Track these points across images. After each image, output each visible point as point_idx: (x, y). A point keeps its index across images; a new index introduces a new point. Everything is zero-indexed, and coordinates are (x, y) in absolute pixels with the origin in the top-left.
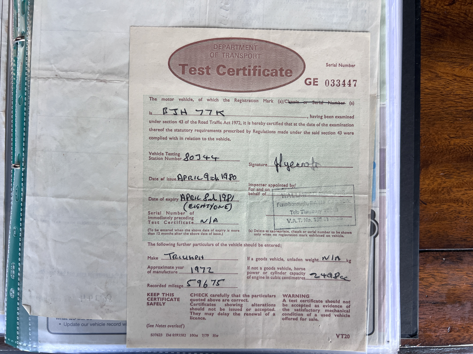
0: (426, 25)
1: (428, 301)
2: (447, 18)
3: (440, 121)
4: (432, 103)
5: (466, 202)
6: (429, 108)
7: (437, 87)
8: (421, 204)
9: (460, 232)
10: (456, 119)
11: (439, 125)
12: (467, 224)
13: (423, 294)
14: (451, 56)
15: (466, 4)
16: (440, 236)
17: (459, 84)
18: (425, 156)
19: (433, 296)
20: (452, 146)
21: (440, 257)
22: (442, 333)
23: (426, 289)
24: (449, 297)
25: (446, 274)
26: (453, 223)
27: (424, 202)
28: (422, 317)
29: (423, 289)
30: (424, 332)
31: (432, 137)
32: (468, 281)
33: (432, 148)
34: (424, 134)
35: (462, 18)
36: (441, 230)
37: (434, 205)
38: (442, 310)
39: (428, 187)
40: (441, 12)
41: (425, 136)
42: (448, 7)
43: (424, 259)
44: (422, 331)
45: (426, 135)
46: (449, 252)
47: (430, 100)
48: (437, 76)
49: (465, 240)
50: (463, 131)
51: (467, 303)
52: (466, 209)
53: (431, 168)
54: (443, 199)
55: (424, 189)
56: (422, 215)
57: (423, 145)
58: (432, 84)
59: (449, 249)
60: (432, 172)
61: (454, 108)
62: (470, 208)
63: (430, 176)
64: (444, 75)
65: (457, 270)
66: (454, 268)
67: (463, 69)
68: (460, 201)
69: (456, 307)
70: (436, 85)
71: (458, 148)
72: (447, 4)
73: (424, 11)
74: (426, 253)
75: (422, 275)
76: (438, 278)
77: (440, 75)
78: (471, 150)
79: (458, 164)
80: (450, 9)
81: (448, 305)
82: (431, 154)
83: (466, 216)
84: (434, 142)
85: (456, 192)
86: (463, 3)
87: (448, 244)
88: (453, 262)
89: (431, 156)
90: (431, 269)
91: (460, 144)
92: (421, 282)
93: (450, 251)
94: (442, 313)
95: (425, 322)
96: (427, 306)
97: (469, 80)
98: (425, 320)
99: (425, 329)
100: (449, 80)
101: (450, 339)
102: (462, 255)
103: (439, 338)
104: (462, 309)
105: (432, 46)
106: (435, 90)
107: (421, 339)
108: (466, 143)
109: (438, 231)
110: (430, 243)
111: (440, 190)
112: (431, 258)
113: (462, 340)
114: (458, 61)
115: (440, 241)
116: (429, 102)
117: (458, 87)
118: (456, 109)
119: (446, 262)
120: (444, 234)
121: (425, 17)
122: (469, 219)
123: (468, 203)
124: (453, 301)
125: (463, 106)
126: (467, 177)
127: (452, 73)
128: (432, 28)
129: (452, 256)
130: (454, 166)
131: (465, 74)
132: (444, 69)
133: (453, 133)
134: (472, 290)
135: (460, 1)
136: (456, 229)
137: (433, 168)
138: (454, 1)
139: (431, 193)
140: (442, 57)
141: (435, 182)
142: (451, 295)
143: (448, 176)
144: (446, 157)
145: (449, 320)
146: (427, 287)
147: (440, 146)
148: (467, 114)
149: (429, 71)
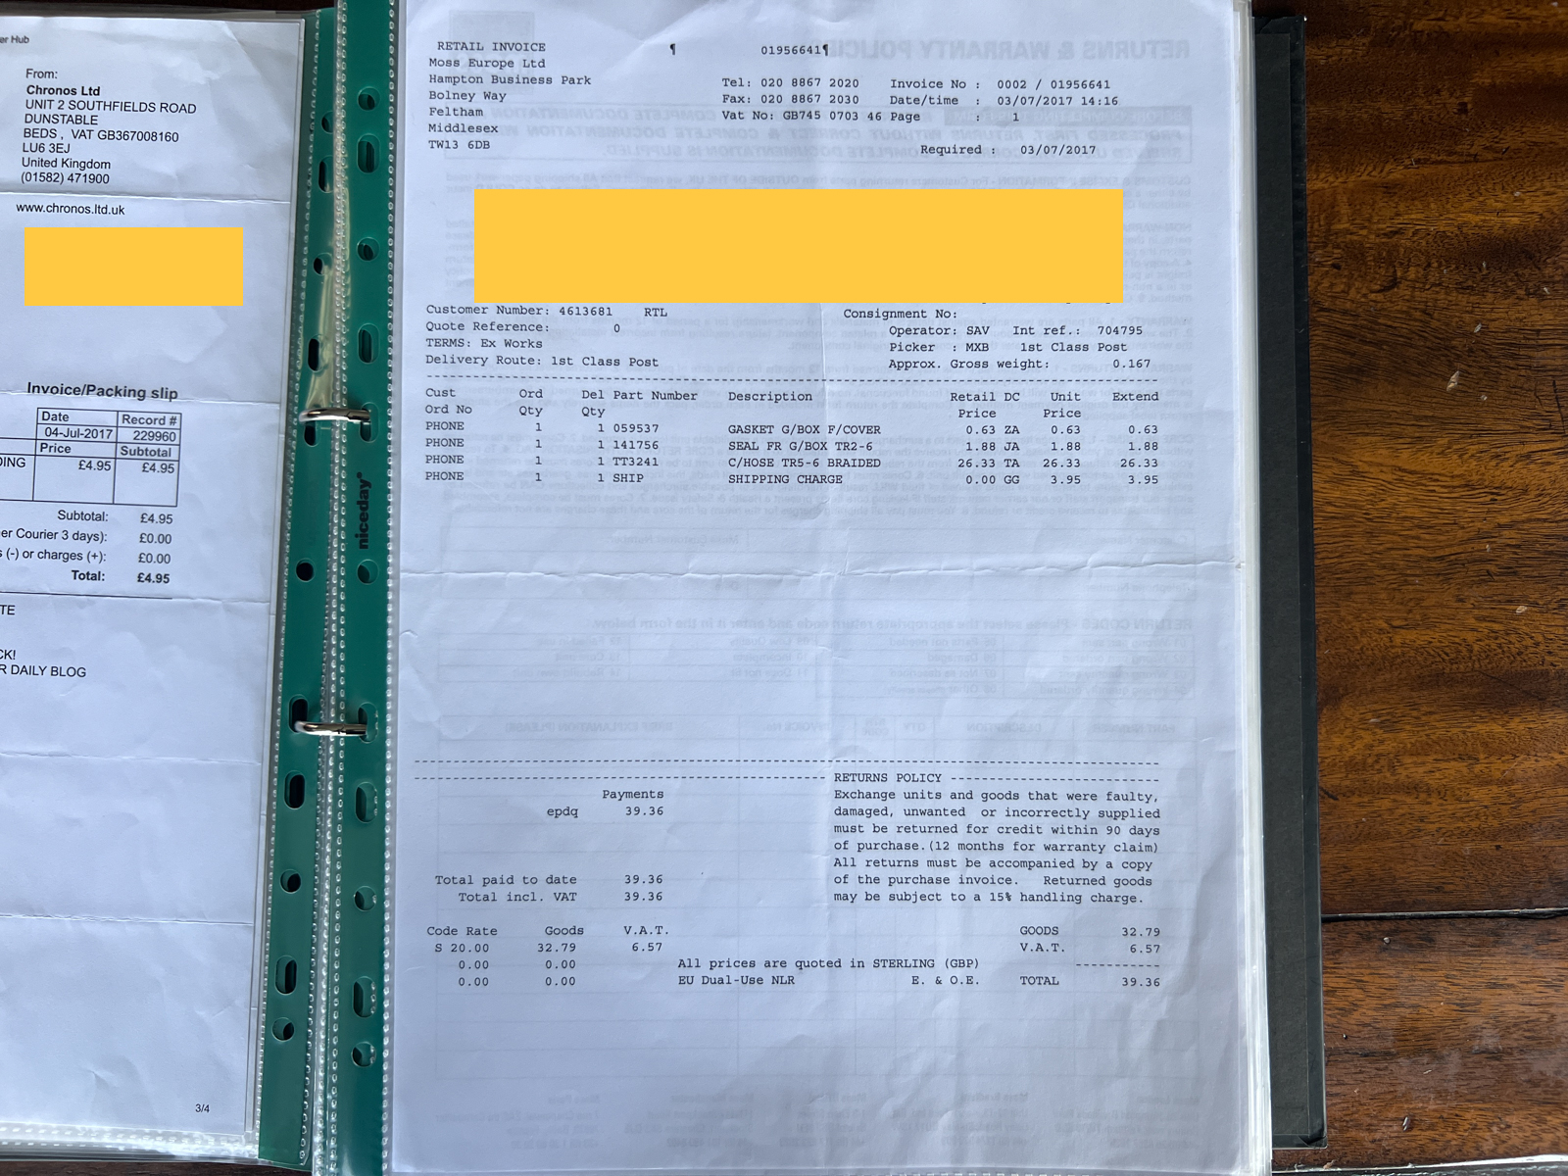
0: (1323, 344)
1: (1348, 1048)
2: (1380, 324)
3: (1365, 587)
4: (1342, 542)
5: (1439, 792)
6: (1336, 552)
7: (1357, 500)
8: (1323, 798)
9: (1426, 868)
10: (1406, 581)
11: (1362, 596)
12: (1442, 847)
13: (1335, 1030)
14: (1388, 421)
15: (1427, 287)
16: (1373, 880)
17: (1409, 492)
18: (1329, 675)
19: (1361, 1035)
20: (1397, 650)
21: (1375, 934)
22: (1389, 1133)
23: (1344, 1019)
24: (1402, 1038)
25: (1392, 977)
26: (1407, 846)
27: (1330, 793)
28: (1333, 1090)
29: (1335, 1017)
30: (1341, 1130)
31: (1345, 627)
32: (1449, 997)
33: (1346, 654)
34: (1324, 619)
35: (1417, 324)
36: (1376, 865)
37: (1355, 799)
38: (1386, 1073)
39: (1338, 753)
40: (1361, 310)
41: (1329, 624)
42: (1380, 297)
43: (1334, 939)
44: (1335, 1128)
45: (1331, 622)
46: (1398, 921)
47: (1339, 534)
48: (1354, 472)
49: (1438, 889)
50: (1426, 611)
51: (1450, 1054)
52: (1439, 809)
53: (1346, 708)
54: (1378, 784)
55: (1329, 760)
56: (1327, 826)
57: (1323, 646)
58: (1341, 491)
59: (1400, 914)
60: (1348, 716)
61: (1401, 552)
62: (1450, 807)
63: (1342, 727)
64: (1371, 470)
65: (1422, 966)
66: (1413, 963)
67: (1420, 453)
68: (1422, 790)
69: (1423, 1064)
70: (1354, 494)
71: (1412, 653)
72: (1377, 287)
73: (1316, 309)
74: (1341, 924)
75: (1333, 982)
76: (1373, 988)
77: (1361, 470)
78: (1447, 658)
79: (1414, 694)
80: (1383, 300)
81: (1402, 1059)
82: (1346, 670)
83: (1440, 828)
84: (1351, 638)
85: (1412, 765)
86: (1417, 285)
87: (1394, 899)
88: (1411, 945)
89: (1346, 674)
90: (1354, 966)
91: (1418, 642)
92: (1329, 999)
93: (1403, 918)
94: (1386, 1080)
95: (1343, 1105)
96: (1347, 1061)
97: (1438, 480)
98: (1341, 1098)
99: (1345, 1124)
100: (1384, 481)
101: (1410, 1149)
102: (1433, 929)
103: (1380, 1146)
104: (1437, 1069)
105: (1340, 395)
106: (1350, 506)
107: (1334, 1148)
108: (1431, 640)
109: (1369, 866)
110: (1349, 897)
111: (1370, 761)
112: (1351, 937)
113: (1440, 1150)
114: (1406, 432)
115: (1376, 894)
116: (1336, 536)
117: (1407, 498)
118: (1405, 555)
119: (1393, 947)
120: (1385, 874)
121: (1320, 324)
122: (1447, 835)
123: (1442, 795)
124: (1412, 1048)
125: (1423, 548)
126: (1437, 728)
127: (1393, 463)
128: (1339, 350)
129: (1406, 931)
130: (1404, 698)
131: (1426, 465)
132: (1371, 453)
133: (1400, 615)
134: (1461, 1019)
135: (1409, 278)
136: (1416, 860)
137: (1351, 706)
138: (1396, 279)
139: (1349, 769)
140: (1367, 424)
141: (1357, 742)
142: (1407, 1033)
143: (1390, 725)
144: (1382, 677)
145: (1406, 1097)
146: (1345, 1012)
147: (1367, 649)
148: (1434, 568)
149: (1333, 459)
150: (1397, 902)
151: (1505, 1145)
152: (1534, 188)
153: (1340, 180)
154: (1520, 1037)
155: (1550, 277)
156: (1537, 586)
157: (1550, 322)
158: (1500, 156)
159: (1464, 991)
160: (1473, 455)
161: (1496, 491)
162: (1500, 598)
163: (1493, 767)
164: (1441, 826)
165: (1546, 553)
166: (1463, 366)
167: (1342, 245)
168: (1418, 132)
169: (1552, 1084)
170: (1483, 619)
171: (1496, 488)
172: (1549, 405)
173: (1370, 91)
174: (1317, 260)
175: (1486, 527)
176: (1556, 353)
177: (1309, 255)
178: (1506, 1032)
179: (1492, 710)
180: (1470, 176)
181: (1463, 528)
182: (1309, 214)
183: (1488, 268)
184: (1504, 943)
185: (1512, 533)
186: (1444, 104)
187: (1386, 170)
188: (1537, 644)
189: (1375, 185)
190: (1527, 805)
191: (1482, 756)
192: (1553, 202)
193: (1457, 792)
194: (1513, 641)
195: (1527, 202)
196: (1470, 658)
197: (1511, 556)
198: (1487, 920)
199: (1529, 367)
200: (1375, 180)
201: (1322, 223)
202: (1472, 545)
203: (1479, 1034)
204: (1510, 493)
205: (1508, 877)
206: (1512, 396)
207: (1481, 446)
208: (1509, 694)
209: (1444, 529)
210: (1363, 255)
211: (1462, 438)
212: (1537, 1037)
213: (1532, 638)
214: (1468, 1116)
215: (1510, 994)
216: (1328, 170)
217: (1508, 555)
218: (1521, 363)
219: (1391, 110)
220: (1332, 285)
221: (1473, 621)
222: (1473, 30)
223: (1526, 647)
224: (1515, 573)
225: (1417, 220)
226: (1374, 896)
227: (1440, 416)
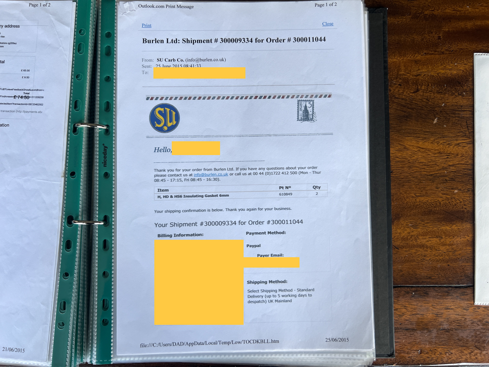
0: (395, 108)
1: (401, 327)
2: (413, 103)
3: (408, 184)
4: (401, 169)
5: (430, 248)
6: (399, 172)
7: (406, 157)
8: (394, 249)
9: (426, 271)
10: (420, 182)
11: (407, 186)
12: (431, 265)
13: (397, 321)
14: (415, 132)
15: (428, 92)
16: (409, 275)
17: (421, 154)
18: (397, 211)
19: (406, 323)
20: (418, 203)
21: (410, 292)
22: (414, 355)
23: (400, 318)
24: (418, 324)
25: (415, 305)
26: (420, 264)
27: (397, 247)
28: (397, 340)
29: (397, 317)
30: (399, 353)
31: (402, 196)
32: (433, 312)
33: (402, 204)
34: (394, 193)
35: (424, 103)
36: (410, 270)
37: (404, 249)
38: (413, 336)
39: (399, 235)
40: (407, 98)
42: (413, 95)
43: (397, 293)
44: (397, 352)
45: (397, 194)
47: (400, 167)
48: (405, 148)
49: (430, 278)
50: (427, 191)
51: (433, 330)
52: (430, 253)
53: (402, 221)
54: (411, 245)
55: (396, 237)
56: (396, 257)
57: (395, 202)
58: (401, 154)
59: (418, 285)
60: (402, 223)
61: (419, 173)
62: (434, 252)
63: (401, 227)
64: (410, 147)
65: (424, 302)
66: (422, 301)
67: (425, 143)
68: (425, 247)
69: (425, 333)
70: (405, 155)
71: (422, 204)
72: (412, 92)
73: (394, 98)
74: (399, 288)
75: (396, 306)
76: (409, 308)
77: (407, 147)
78: (433, 206)
79: (423, 217)
81: (418, 331)
82: (402, 209)
83: (430, 259)
84: (404, 199)
85: (422, 239)
86: (425, 91)
88: (421, 295)
90: (403, 301)
91: (424, 201)
92: (395, 312)
93: (418, 287)
94: (413, 338)
95: (400, 345)
96: (401, 332)
97: (430, 151)
98: (399, 343)
99: (400, 351)
100: (414, 151)
101: (420, 360)
102: (428, 290)
103: (411, 359)
104: (429, 335)
105: (401, 124)
106: (404, 158)
107: (397, 359)
108: (429, 200)
109: (408, 270)
110: (402, 280)
111: (409, 237)
112: (403, 292)
113: (430, 361)
114: (421, 136)
117: (421, 156)
119: (415, 296)
120: (413, 273)
121: (395, 102)
122: (432, 261)
124: (421, 328)
125: (426, 172)
126: (430, 228)
127: (416, 145)
128: (400, 110)
129: (420, 291)
131: (427, 146)
132: (411, 143)
133: (419, 192)
134: (437, 319)
135: (422, 89)
136: (423, 269)
138: (418, 89)
139: (402, 240)
140: (409, 133)
141: (405, 231)
142: (420, 323)
143: (415, 226)
144: (413, 211)
145: (419, 343)
146: (400, 316)
147: (408, 203)
148: (429, 178)
149: (399, 144)
150: (417, 282)
151: (451, 360)
152: (461, 63)
153: (401, 59)
154: (455, 325)
155: (465, 89)
156: (461, 184)
157: (466, 103)
158: (451, 52)
159: (438, 310)
160: (441, 144)
161: (448, 155)
162: (450, 188)
163: (447, 240)
164: (431, 258)
165: (464, 174)
166: (438, 116)
167: (402, 78)
168: (425, 44)
169: (465, 340)
170: (444, 194)
171: (448, 154)
172: (464, 129)
173: (411, 32)
174: (394, 83)
175: (445, 166)
176: (467, 113)
177: (391, 81)
178: (451, 323)
179: (447, 222)
180: (442, 58)
181: (438, 166)
183: (446, 87)
184: (450, 295)
185: (453, 168)
186: (434, 36)
187: (416, 56)
188: (461, 202)
189: (412, 60)
190: (458, 252)
191: (443, 237)
192: (467, 67)
193: (436, 248)
194: (453, 201)
195: (459, 67)
196: (440, 206)
197: (453, 175)
198: (445, 288)
199: (459, 117)
200: (412, 59)
201: (396, 72)
202: (441, 171)
203: (442, 324)
204: (453, 156)
205: (451, 274)
206: (454, 126)
207: (444, 141)
208: (452, 217)
209: (432, 166)
210: (408, 82)
211: (438, 138)
212: (460, 325)
213: (459, 200)
214: (439, 350)
215: (452, 312)
216: (398, 56)
217: (452, 174)
218: (457, 116)
219: (417, 38)
220: (399, 91)
221: (441, 195)
222: (443, 14)
223: (457, 203)
224: (454, 180)
225: (425, 71)
226: (410, 280)
227: (432, 131)
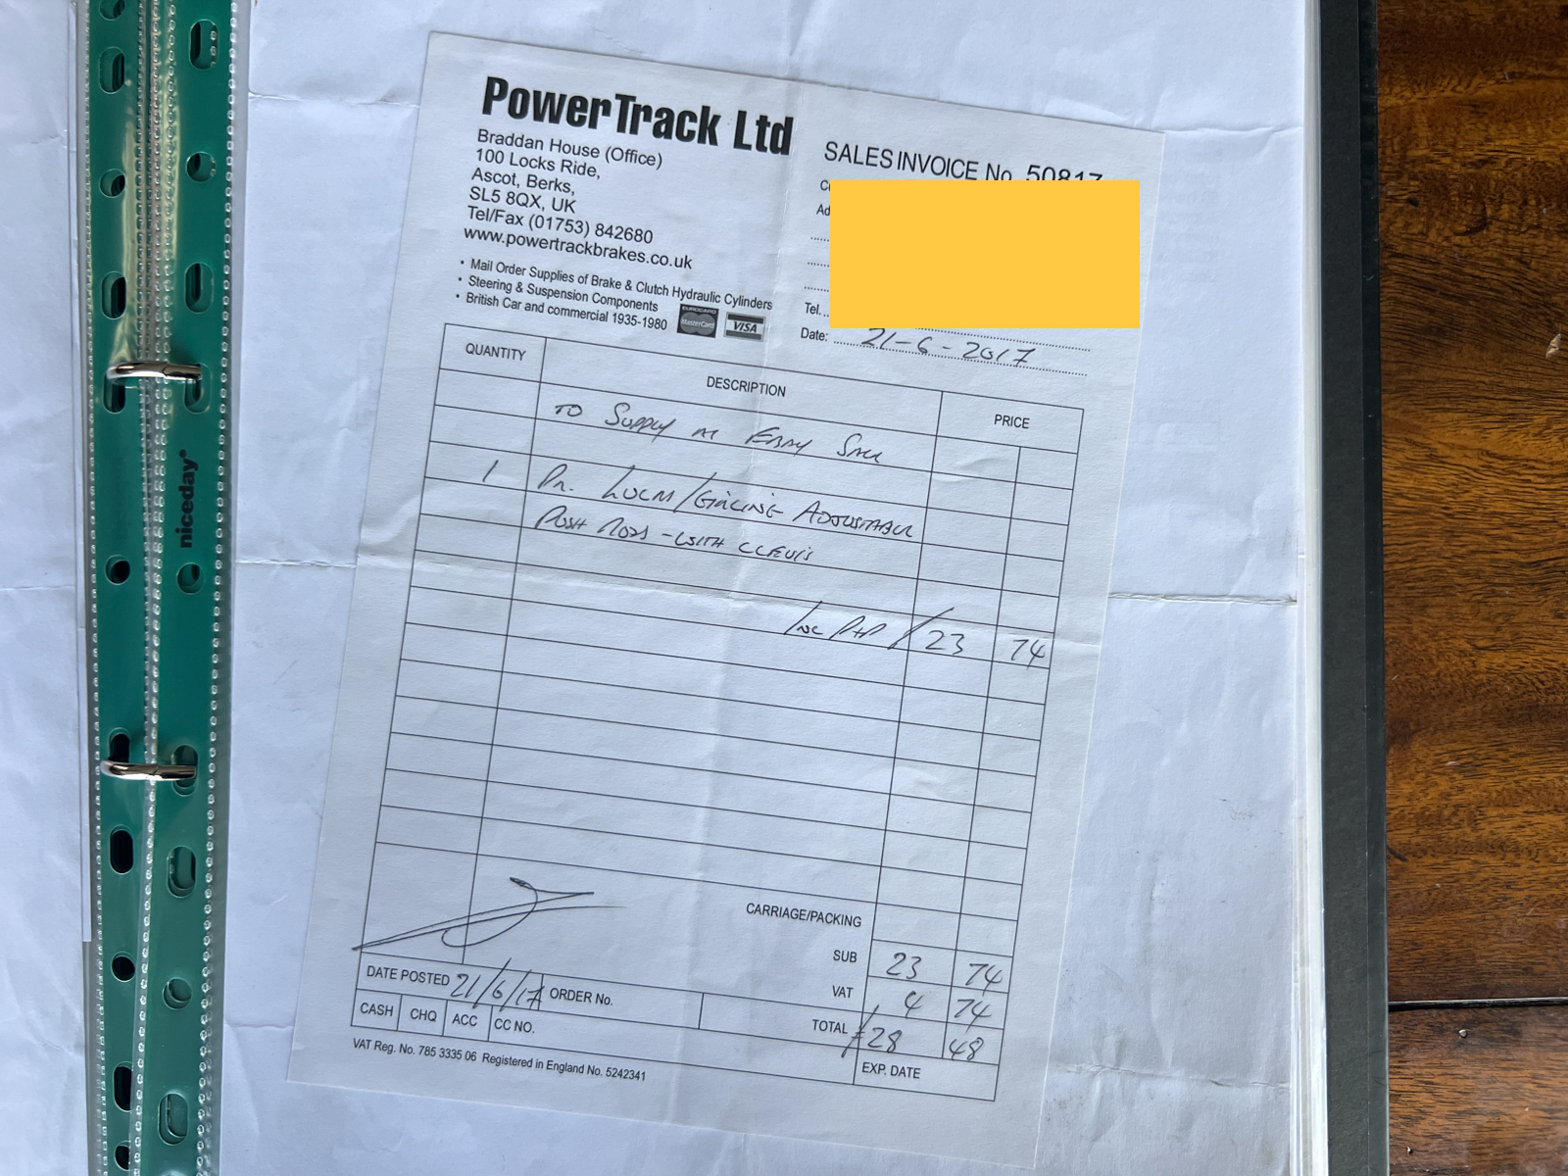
0: (1395, 298)
1: (1413, 1164)
2: (1466, 274)
3: (1443, 599)
4: (1417, 542)
5: (1530, 852)
6: (1408, 555)
7: (1434, 492)
8: (1388, 858)
9: (1512, 945)
10: (1493, 591)
11: (1440, 610)
12: (1532, 919)
13: (1397, 1142)
14: (1474, 394)
15: (1523, 229)
16: (1448, 960)
17: (1499, 481)
18: (1398, 707)
19: (1430, 1149)
20: (1481, 676)
21: (1449, 1026)
23: (1408, 1129)
24: (1478, 1151)
25: (1468, 1078)
26: (1490, 917)
27: (1397, 851)
29: (1398, 1127)
31: (1418, 648)
32: (1536, 1101)
33: (1419, 681)
34: (1392, 637)
35: (1510, 274)
36: (1452, 941)
37: (1428, 860)
39: (1407, 803)
40: (1442, 256)
41: (1398, 643)
42: (1466, 241)
43: (1399, 1032)
45: (1401, 642)
46: (1477, 1010)
47: (1412, 532)
48: (1432, 457)
49: (1527, 971)
50: (1517, 629)
51: (1535, 1171)
52: (1529, 872)
53: (1417, 746)
54: (1456, 842)
55: (1396, 812)
56: (1394, 893)
57: (1391, 671)
58: (1416, 479)
59: (1480, 1001)
60: (1421, 758)
61: (1487, 556)
62: (1543, 870)
63: (1413, 771)
64: (1454, 454)
65: (1504, 1065)
66: (1495, 1061)
67: (1513, 434)
68: (1509, 849)
70: (1431, 484)
71: (1500, 681)
72: (1462, 229)
73: (1387, 254)
74: (1408, 1014)
75: (1401, 1084)
76: (1445, 1091)
77: (1440, 454)
78: (1541, 686)
79: (1502, 731)
80: (1470, 244)
82: (1418, 700)
83: (1530, 896)
84: (1425, 662)
85: (1498, 819)
86: (1511, 227)
87: (1475, 984)
88: (1492, 1039)
89: (1418, 705)
90: (1422, 1065)
91: (1508, 667)
92: (1395, 1105)
93: (1482, 1006)
97: (1533, 468)
100: (1468, 468)
102: (1519, 1019)
105: (1416, 361)
106: (1427, 499)
108: (1522, 664)
109: (1443, 942)
110: (1417, 980)
111: (1446, 813)
112: (1421, 1030)
114: (1496, 407)
115: (1450, 976)
116: (1408, 536)
117: (1497, 490)
118: (1493, 560)
119: (1470, 1042)
120: (1462, 952)
121: (1392, 273)
122: (1538, 904)
123: (1533, 855)
124: (1490, 1163)
125: (1516, 551)
126: (1529, 773)
127: (1477, 444)
128: (1413, 305)
129: (1486, 1022)
130: (1489, 736)
131: (1520, 449)
132: (1453, 434)
133: (1486, 633)
134: (1549, 1128)
135: (1502, 217)
136: (1500, 936)
137: (1424, 745)
138: (1485, 218)
139: (1420, 823)
140: (1448, 397)
141: (1431, 789)
142: (1484, 1145)
143: (1471, 768)
144: (1463, 710)
146: (1410, 1120)
147: (1445, 675)
148: (1527, 576)
149: (1406, 440)
150: (1476, 987)
153: (1419, 95)
159: (1555, 1094)
164: (1532, 893)
166: (1565, 328)
167: (1420, 176)
168: (1512, 38)
174: (1390, 193)
177: (1380, 187)
181: (1564, 527)
182: (1380, 137)
186: (1544, 6)
187: (1474, 83)
189: (1460, 102)
193: (1552, 852)
200: (1461, 96)
201: (1396, 148)
209: (1539, 527)
210: (1445, 188)
211: (1564, 416)
216: (1403, 83)
220: (1407, 225)
225: (1511, 146)
226: (1448, 979)
227: (1538, 388)
